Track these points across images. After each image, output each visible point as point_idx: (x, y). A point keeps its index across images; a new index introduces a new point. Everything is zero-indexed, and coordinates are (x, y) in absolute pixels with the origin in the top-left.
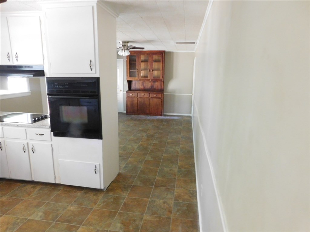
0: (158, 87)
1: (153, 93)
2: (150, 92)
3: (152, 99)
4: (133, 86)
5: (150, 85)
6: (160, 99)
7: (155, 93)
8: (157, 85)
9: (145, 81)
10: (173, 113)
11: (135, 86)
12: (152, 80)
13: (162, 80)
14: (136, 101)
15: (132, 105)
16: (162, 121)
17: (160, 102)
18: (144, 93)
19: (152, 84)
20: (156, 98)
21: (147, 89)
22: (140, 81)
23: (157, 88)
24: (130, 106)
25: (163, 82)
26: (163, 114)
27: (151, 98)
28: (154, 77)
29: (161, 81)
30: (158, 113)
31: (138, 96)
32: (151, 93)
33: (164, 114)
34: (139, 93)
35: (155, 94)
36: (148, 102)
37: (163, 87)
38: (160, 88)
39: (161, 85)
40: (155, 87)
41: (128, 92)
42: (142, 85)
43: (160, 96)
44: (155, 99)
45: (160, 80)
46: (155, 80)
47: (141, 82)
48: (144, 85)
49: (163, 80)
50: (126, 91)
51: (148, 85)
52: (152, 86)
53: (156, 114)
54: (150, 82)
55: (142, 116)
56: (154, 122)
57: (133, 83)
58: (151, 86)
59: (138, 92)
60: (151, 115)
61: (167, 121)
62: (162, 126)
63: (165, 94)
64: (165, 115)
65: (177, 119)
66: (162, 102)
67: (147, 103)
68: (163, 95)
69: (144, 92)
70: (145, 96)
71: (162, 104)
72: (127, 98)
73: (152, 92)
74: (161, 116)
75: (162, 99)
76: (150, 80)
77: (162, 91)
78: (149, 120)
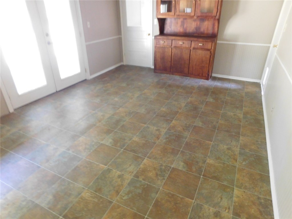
0: (208, 29)
1: (197, 41)
2: (192, 39)
3: (194, 50)
4: (168, 29)
5: (195, 26)
6: (208, 52)
7: (201, 40)
8: (207, 27)
9: (186, 19)
10: (229, 74)
11: (171, 28)
12: (198, 17)
13: (215, 16)
14: (168, 52)
15: (163, 58)
16: (206, 91)
17: (208, 56)
18: (183, 40)
19: (198, 24)
20: (202, 49)
21: (189, 33)
22: (180, 18)
23: (206, 32)
24: (160, 60)
25: (219, 20)
26: (211, 76)
27: (194, 48)
28: (202, 13)
29: (215, 19)
30: (202, 74)
31: (173, 45)
32: (194, 41)
33: (214, 75)
34: (174, 40)
35: (200, 42)
36: (189, 55)
37: (216, 30)
38: (210, 31)
39: (214, 25)
40: (202, 30)
41: (158, 37)
42: (181, 26)
43: (209, 45)
44: (200, 52)
45: (212, 17)
46: (203, 17)
47: (180, 21)
48: (185, 26)
49: (217, 17)
50: (155, 36)
51: (191, 26)
52: (198, 28)
53: (199, 75)
54: (195, 21)
55: (177, 77)
56: (191, 93)
57: (168, 22)
58: (196, 28)
59: (173, 38)
60: (190, 77)
61: (216, 92)
62: (203, 106)
63: (218, 42)
64: (215, 79)
65: (235, 90)
66: (212, 56)
67: (186, 56)
68: (216, 44)
69: (183, 38)
70: (184, 45)
71: (211, 59)
72: (156, 47)
73: (195, 39)
74: (207, 79)
75: (212, 51)
76: (195, 17)
77: (213, 37)
78: (184, 88)
